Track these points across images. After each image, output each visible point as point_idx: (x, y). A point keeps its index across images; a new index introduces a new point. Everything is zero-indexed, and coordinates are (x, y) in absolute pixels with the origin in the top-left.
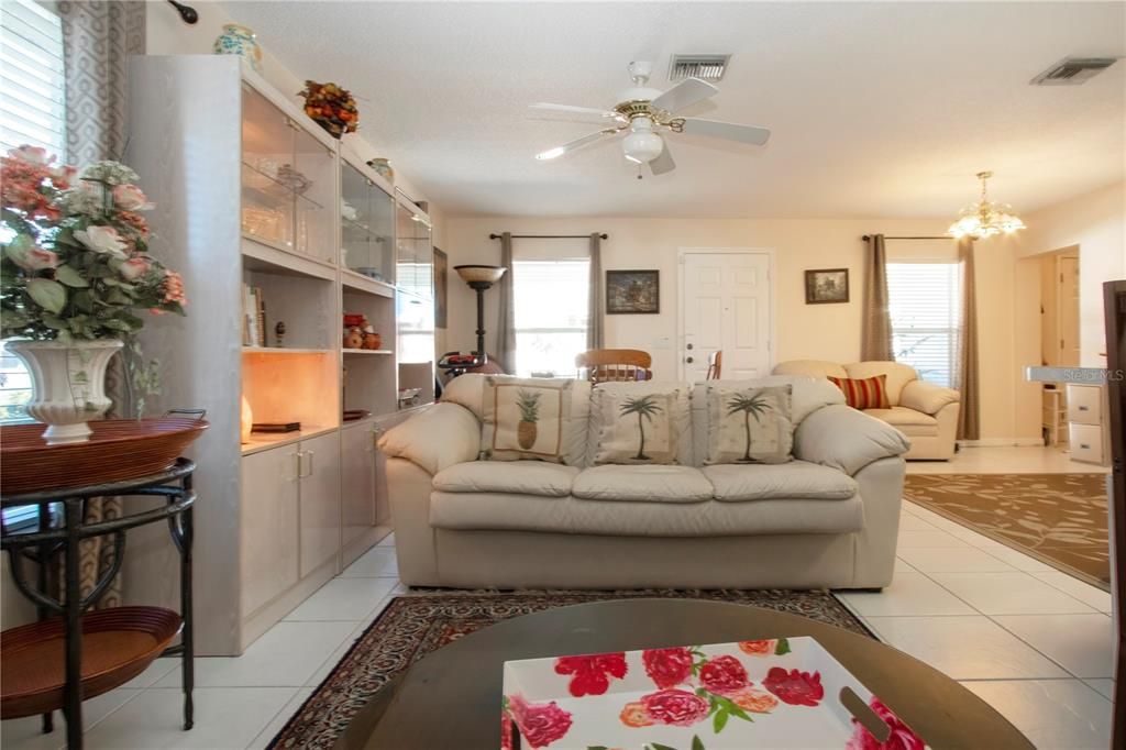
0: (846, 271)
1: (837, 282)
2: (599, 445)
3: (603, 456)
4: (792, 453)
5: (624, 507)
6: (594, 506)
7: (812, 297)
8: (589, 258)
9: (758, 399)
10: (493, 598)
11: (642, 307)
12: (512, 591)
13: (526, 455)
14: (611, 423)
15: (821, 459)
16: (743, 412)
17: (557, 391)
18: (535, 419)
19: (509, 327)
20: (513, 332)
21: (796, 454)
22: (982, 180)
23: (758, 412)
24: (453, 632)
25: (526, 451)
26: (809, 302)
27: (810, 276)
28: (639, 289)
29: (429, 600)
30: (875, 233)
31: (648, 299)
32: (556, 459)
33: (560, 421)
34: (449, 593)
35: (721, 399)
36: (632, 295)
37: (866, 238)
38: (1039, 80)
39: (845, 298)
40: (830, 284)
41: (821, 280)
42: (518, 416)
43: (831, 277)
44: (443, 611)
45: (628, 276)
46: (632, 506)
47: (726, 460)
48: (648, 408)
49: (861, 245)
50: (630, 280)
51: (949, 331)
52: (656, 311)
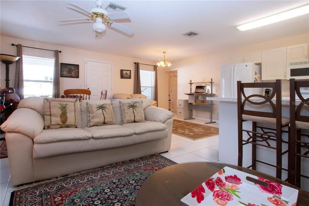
0: (130, 71)
1: (128, 73)
2: (89, 120)
3: (92, 124)
4: (145, 119)
5: (110, 140)
6: (100, 141)
7: (122, 77)
8: (55, 59)
9: (135, 105)
10: (61, 180)
11: (74, 76)
12: (68, 175)
13: (64, 126)
14: (93, 113)
15: (155, 120)
16: (132, 108)
17: (74, 103)
18: (66, 113)
19: (20, 79)
20: (22, 81)
21: (146, 119)
22: (164, 54)
23: (136, 108)
24: (54, 198)
25: (64, 124)
26: (121, 78)
27: (122, 71)
28: (72, 70)
29: (32, 188)
30: (137, 62)
31: (75, 73)
32: (74, 126)
33: (75, 113)
34: (39, 183)
35: (125, 105)
36: (70, 71)
37: (135, 63)
38: (185, 35)
39: (130, 78)
40: (127, 74)
41: (124, 72)
42: (60, 112)
43: (127, 72)
44: (43, 191)
45: (68, 65)
46: (112, 139)
47: (129, 122)
48: (104, 108)
49: (134, 65)
50: (69, 67)
51: (152, 87)
52: (78, 77)
